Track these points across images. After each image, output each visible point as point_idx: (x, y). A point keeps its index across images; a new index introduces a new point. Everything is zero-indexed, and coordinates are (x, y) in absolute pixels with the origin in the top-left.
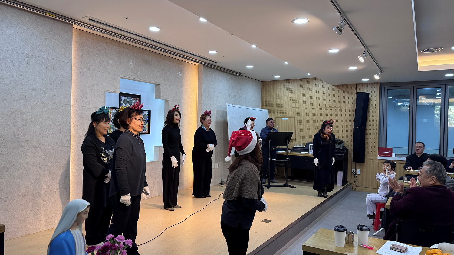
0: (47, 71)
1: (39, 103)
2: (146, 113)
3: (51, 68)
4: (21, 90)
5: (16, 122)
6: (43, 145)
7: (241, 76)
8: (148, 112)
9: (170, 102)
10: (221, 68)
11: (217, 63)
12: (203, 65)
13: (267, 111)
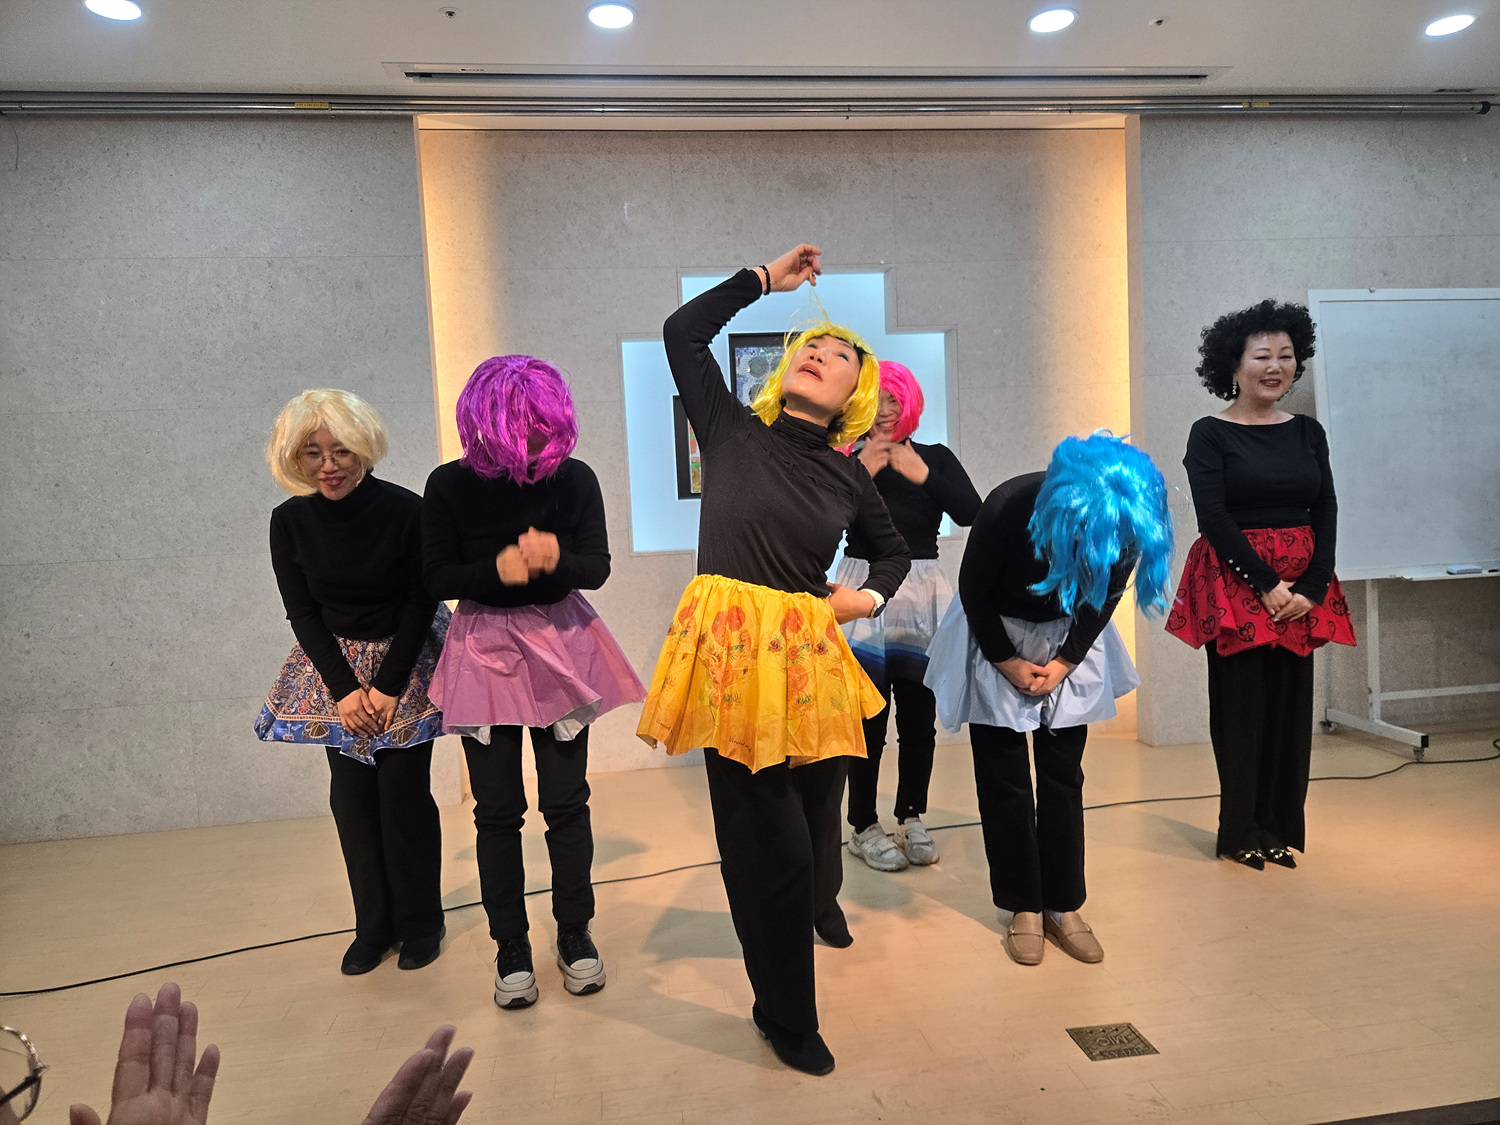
0: (335, 300)
3: (351, 288)
7: (1484, 110)
9: (959, 337)
10: (1274, 101)
11: (1205, 76)
12: (1141, 118)
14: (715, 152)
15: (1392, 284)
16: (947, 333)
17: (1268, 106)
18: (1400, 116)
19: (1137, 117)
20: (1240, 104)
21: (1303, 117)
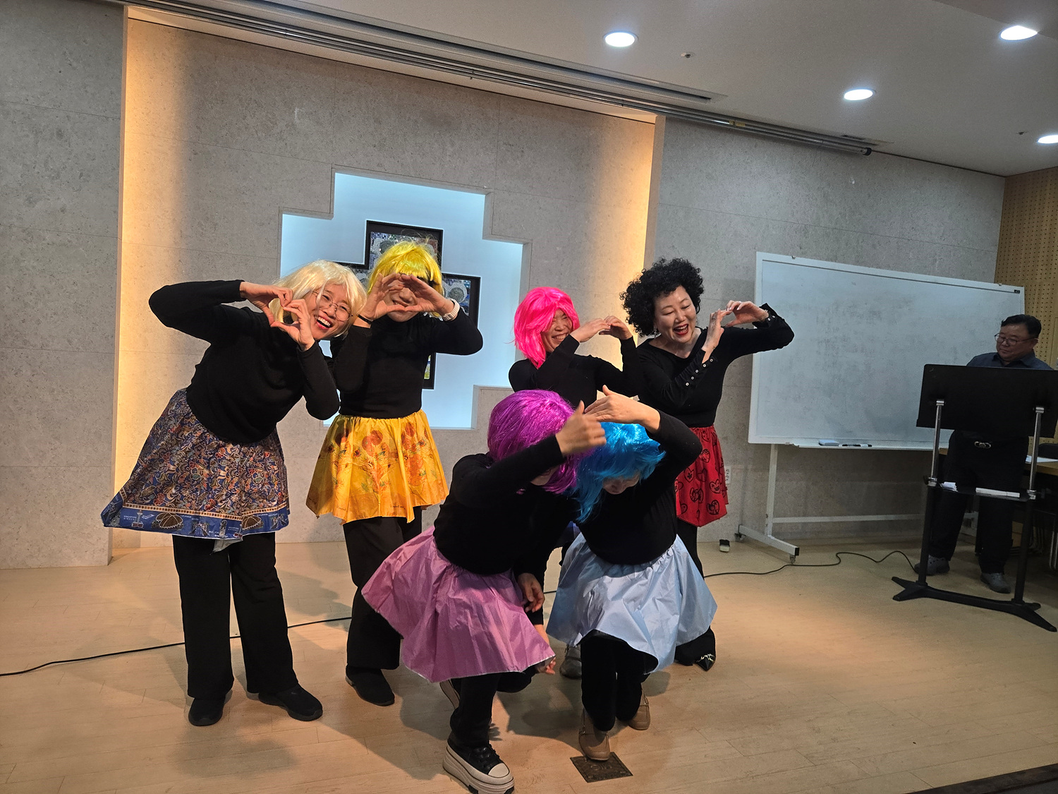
0: (37, 142)
1: (15, 229)
2: (463, 286)
3: (52, 134)
6: (25, 342)
7: (867, 154)
8: (468, 282)
9: (533, 249)
10: (748, 124)
11: (709, 99)
12: (667, 119)
13: (1018, 292)
14: (370, 84)
15: (804, 255)
16: (525, 244)
17: (744, 126)
18: (820, 148)
19: (664, 117)
20: (728, 121)
21: (764, 138)
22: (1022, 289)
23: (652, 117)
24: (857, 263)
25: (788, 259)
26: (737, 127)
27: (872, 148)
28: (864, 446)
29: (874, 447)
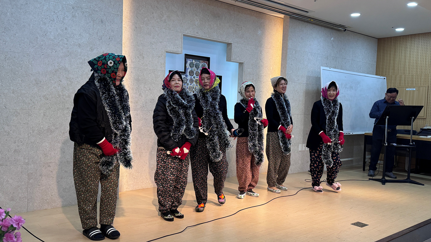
0: (94, 25)
3: (99, 22)
4: (66, 46)
5: (61, 81)
7: (345, 31)
9: (245, 65)
11: (308, 12)
13: (384, 79)
17: (313, 21)
18: (331, 28)
19: (289, 17)
20: (309, 19)
22: (385, 78)
23: (282, 16)
24: (341, 69)
25: (328, 69)
26: (311, 21)
27: (346, 29)
28: (351, 134)
29: (354, 134)
